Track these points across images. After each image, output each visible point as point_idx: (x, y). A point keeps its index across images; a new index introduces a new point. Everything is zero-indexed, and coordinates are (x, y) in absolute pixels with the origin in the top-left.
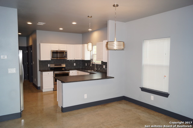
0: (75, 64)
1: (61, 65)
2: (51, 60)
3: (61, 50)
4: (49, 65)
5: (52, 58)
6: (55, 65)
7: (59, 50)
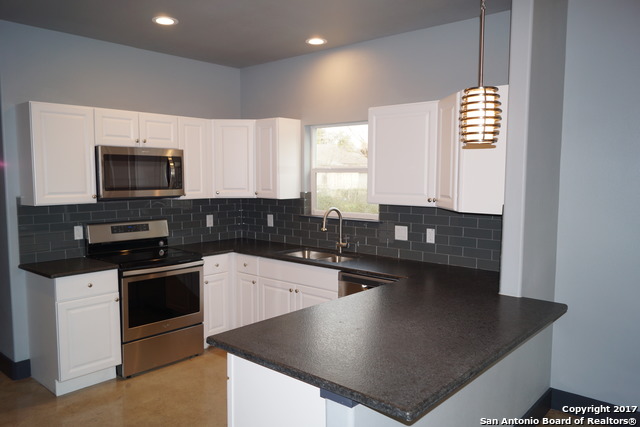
0: (210, 221)
1: (146, 228)
2: (95, 201)
3: (148, 145)
4: (78, 233)
5: (106, 189)
6: (115, 230)
7: (141, 145)
